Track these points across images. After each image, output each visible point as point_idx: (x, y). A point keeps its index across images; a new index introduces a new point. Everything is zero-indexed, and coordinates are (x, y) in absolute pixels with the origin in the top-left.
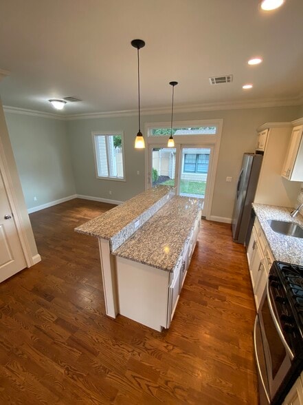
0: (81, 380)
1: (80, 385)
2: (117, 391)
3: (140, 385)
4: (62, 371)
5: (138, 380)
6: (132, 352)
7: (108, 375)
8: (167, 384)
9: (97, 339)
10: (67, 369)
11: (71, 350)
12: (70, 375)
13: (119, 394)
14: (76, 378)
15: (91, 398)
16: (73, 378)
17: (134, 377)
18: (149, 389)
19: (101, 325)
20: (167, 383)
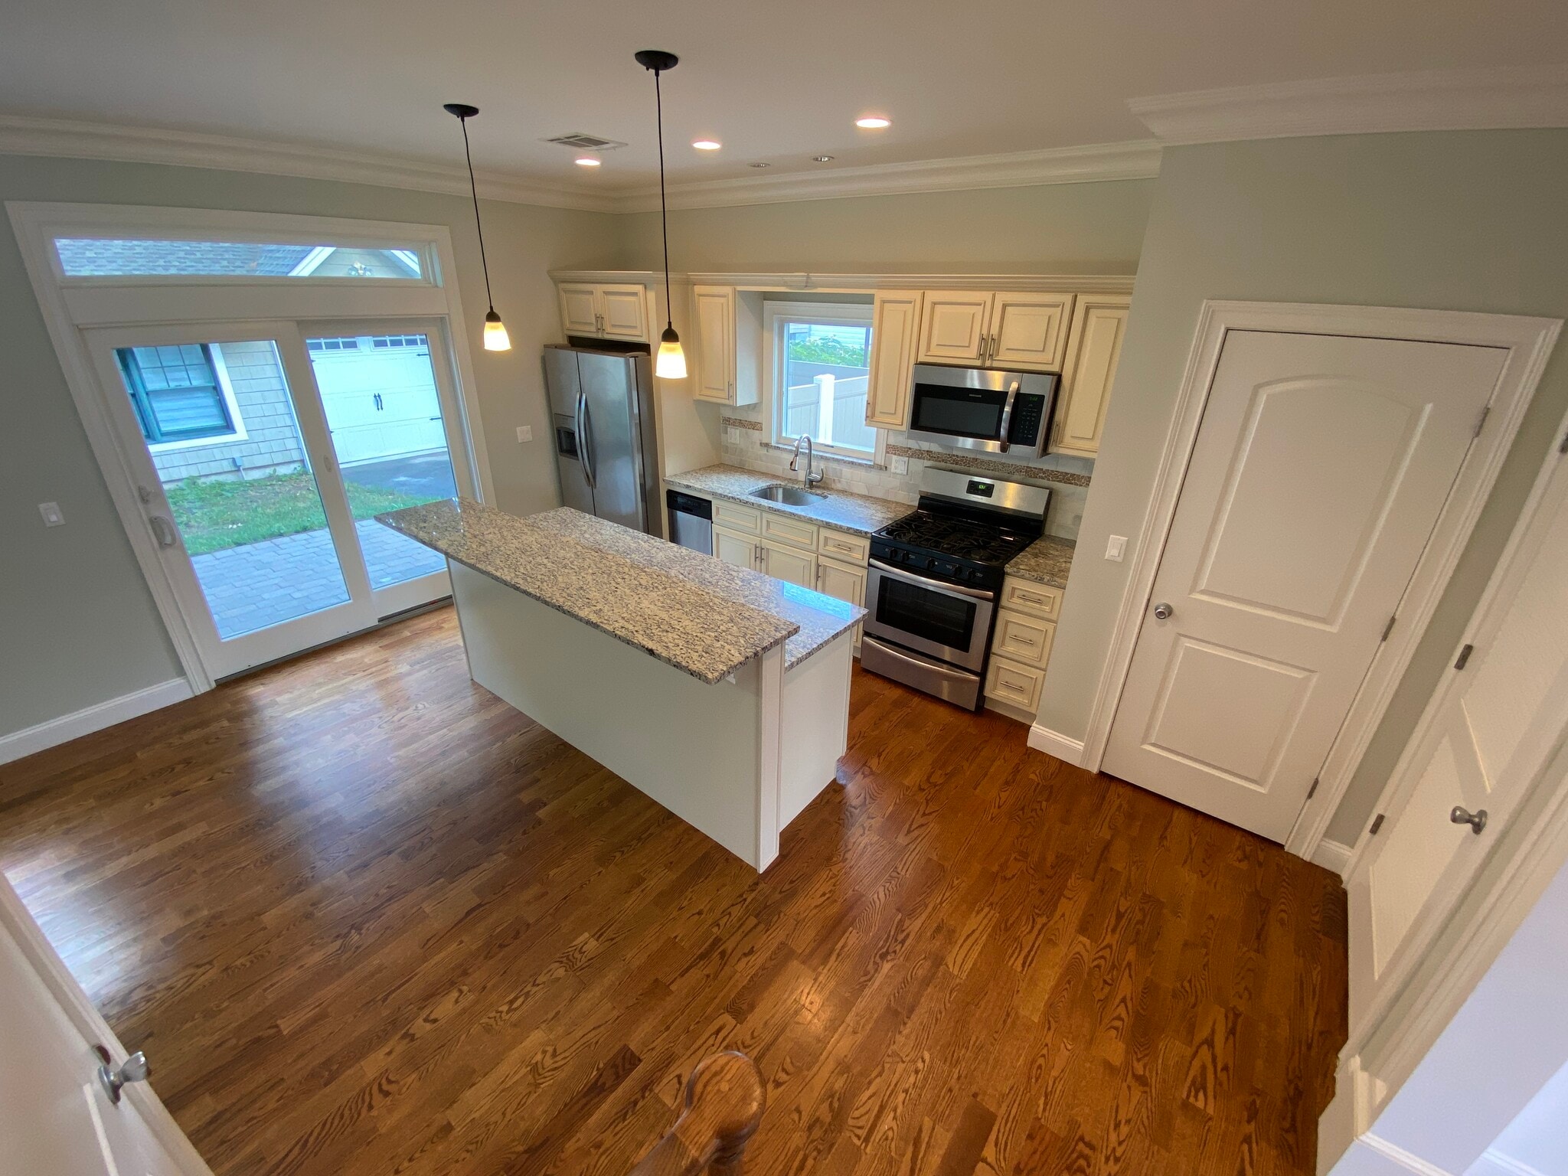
0: (907, 923)
1: (918, 923)
2: (930, 860)
3: (922, 825)
4: (886, 967)
5: (913, 827)
6: (864, 829)
7: (903, 873)
8: (924, 790)
9: (824, 894)
10: (883, 957)
11: (838, 955)
12: (898, 948)
13: (935, 858)
14: (905, 933)
15: (941, 903)
16: (903, 942)
17: (909, 832)
18: (931, 813)
19: (787, 887)
20: (922, 790)
